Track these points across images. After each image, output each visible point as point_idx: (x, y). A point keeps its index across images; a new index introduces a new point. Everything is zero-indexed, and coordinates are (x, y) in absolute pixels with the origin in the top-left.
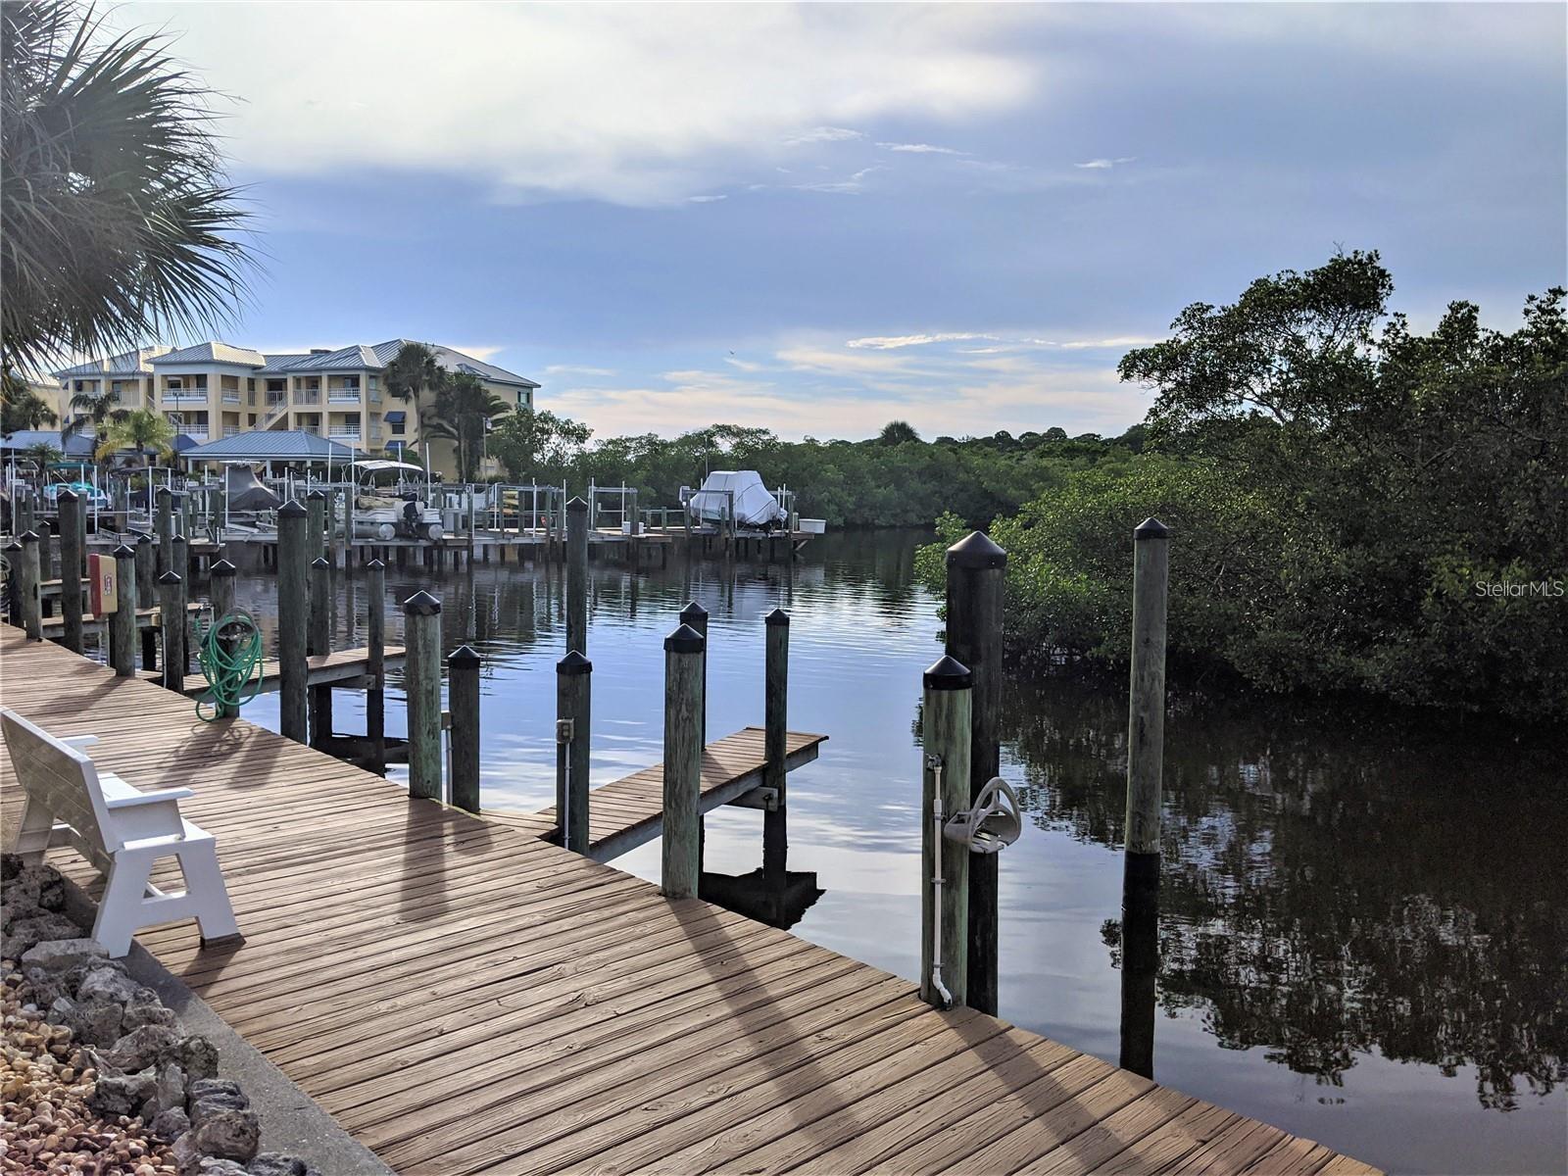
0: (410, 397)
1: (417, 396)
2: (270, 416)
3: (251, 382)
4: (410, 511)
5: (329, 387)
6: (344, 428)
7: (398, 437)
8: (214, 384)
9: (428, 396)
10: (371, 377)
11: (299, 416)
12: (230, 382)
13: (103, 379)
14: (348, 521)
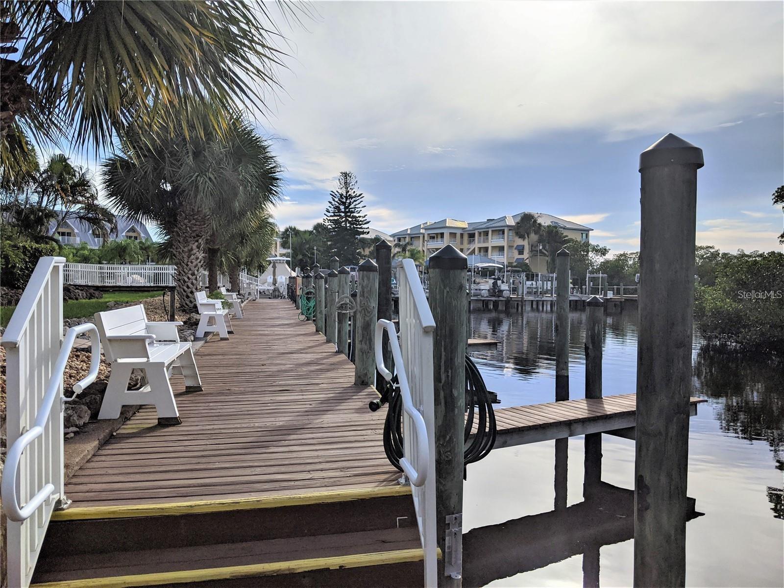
0: (525, 238)
1: (528, 237)
2: (469, 249)
3: (462, 235)
4: (495, 284)
5: (492, 235)
6: (498, 253)
7: (521, 257)
8: (446, 236)
9: (534, 237)
10: (510, 230)
11: (480, 249)
12: (453, 235)
13: (407, 236)
14: (470, 289)
